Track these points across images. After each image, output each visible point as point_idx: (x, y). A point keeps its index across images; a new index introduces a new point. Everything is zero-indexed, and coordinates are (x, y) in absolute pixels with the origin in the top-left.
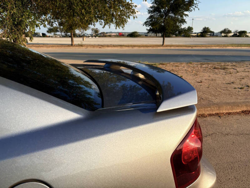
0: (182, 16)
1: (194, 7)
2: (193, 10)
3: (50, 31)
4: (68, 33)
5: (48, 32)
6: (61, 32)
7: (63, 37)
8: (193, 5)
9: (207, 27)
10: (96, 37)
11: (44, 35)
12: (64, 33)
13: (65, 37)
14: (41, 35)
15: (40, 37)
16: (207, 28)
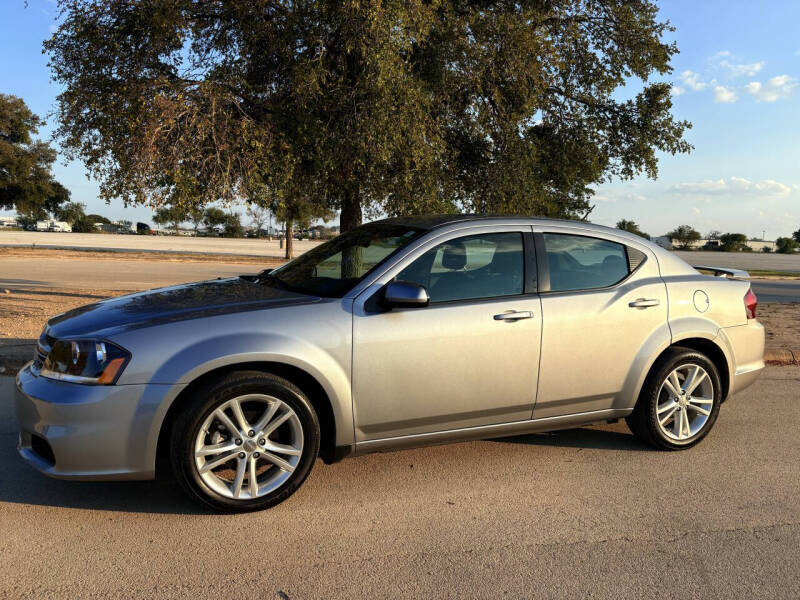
0: (578, 193)
1: (609, 172)
2: (607, 180)
3: (162, 217)
4: (216, 223)
5: (156, 219)
6: (196, 221)
7: (200, 234)
8: (607, 169)
9: (628, 220)
10: (300, 239)
11: (143, 229)
12: (206, 222)
13: (205, 235)
14: (134, 228)
15: (132, 233)
16: (629, 223)
